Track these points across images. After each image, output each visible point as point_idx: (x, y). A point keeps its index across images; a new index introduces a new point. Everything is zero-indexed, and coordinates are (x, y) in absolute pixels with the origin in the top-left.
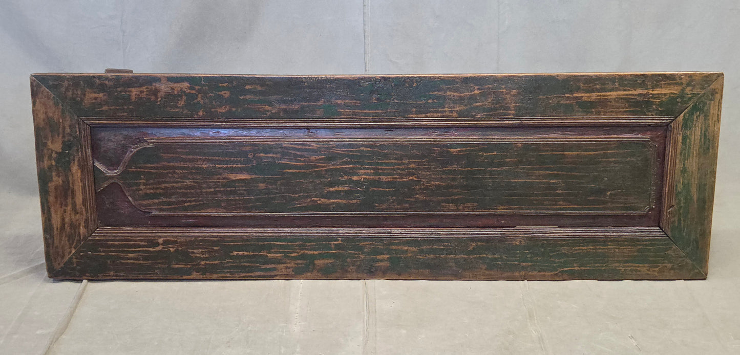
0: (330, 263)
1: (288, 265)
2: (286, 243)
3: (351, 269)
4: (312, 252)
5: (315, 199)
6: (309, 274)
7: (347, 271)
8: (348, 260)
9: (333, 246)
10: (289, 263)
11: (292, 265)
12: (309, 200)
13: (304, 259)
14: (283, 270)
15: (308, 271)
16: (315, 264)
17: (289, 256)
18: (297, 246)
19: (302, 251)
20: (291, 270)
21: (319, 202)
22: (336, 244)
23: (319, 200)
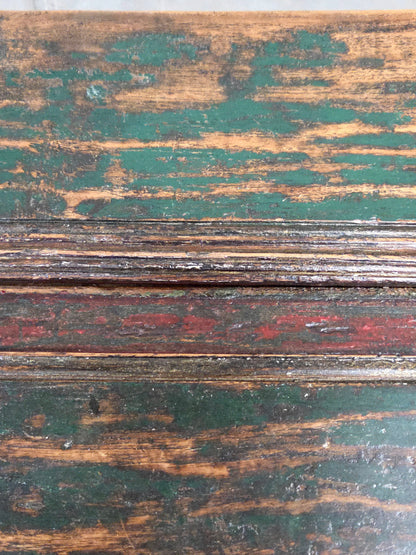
0: (138, 86)
1: (368, 75)
2: (385, 190)
3: (27, 55)
4: (238, 142)
5: (206, 470)
6: (255, 34)
7: (52, 47)
8: (36, 103)
9: (117, 175)
10: (363, 87)
11: (348, 79)
12: (248, 463)
13: (278, 106)
14: (395, 51)
15: (260, 47)
16: (221, 81)
17: (365, 121)
18: (324, 180)
19: (291, 146)
20: (355, 52)
21: (186, 446)
22: (99, 184)
23: (180, 461)
